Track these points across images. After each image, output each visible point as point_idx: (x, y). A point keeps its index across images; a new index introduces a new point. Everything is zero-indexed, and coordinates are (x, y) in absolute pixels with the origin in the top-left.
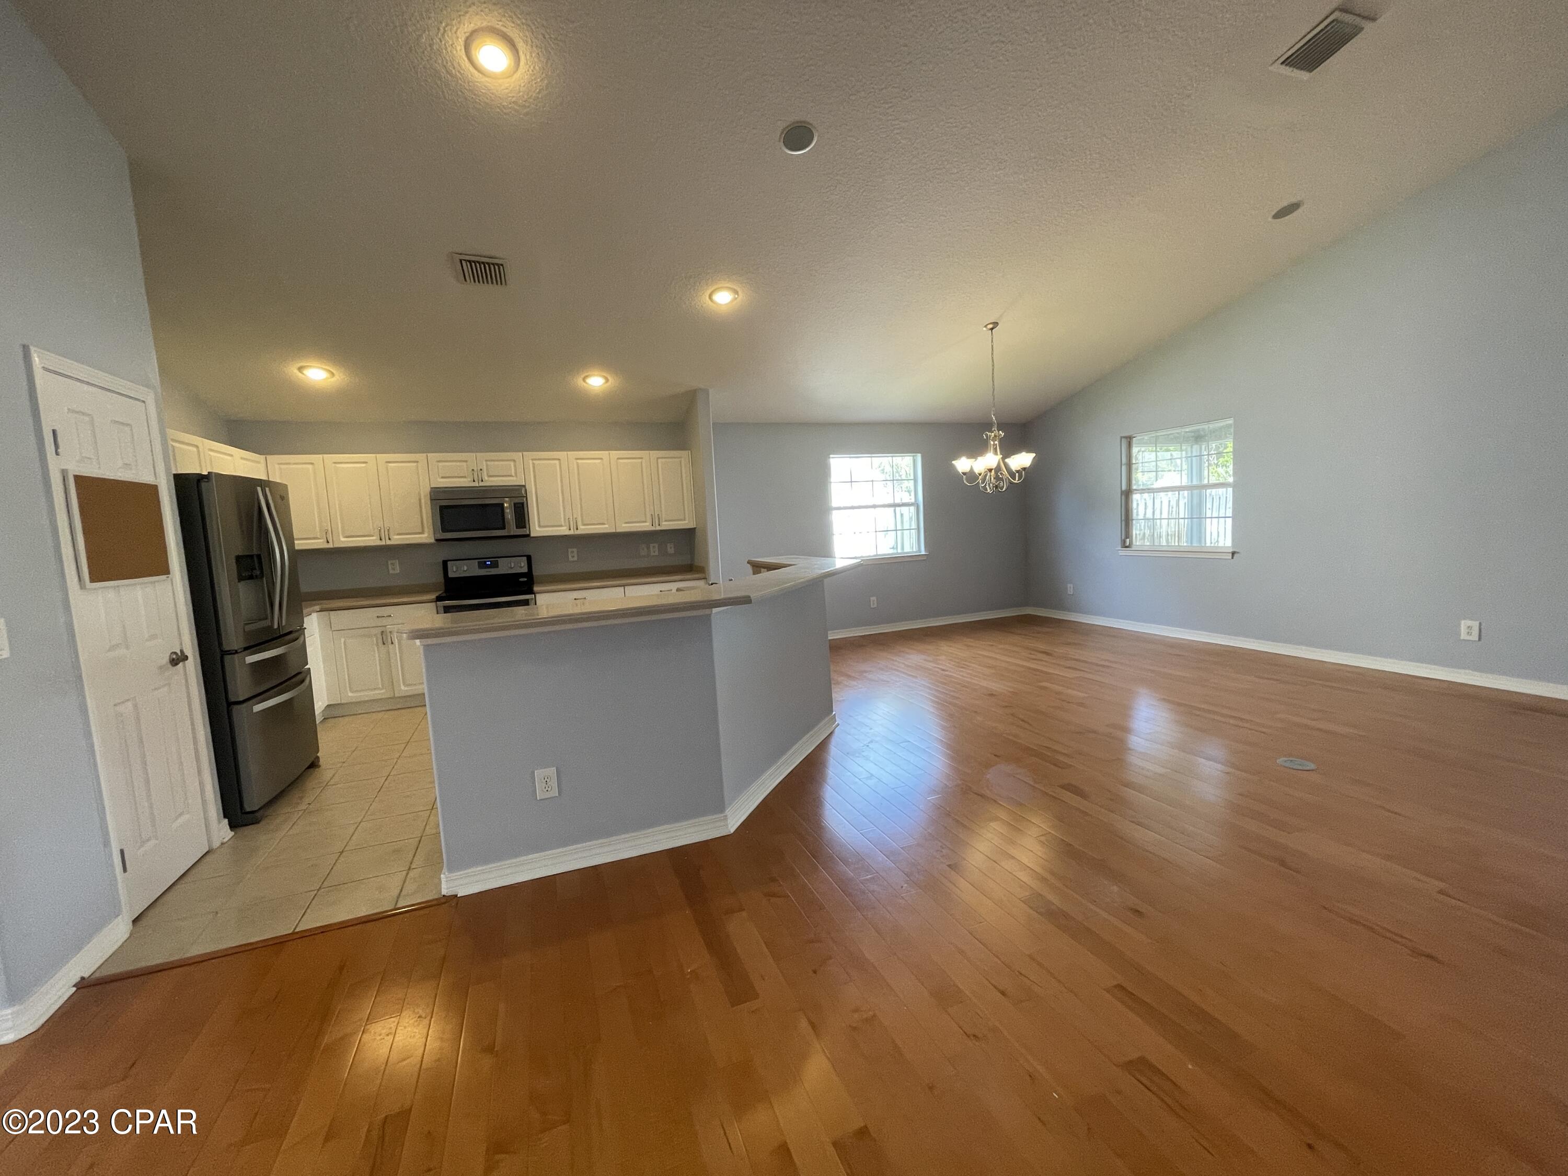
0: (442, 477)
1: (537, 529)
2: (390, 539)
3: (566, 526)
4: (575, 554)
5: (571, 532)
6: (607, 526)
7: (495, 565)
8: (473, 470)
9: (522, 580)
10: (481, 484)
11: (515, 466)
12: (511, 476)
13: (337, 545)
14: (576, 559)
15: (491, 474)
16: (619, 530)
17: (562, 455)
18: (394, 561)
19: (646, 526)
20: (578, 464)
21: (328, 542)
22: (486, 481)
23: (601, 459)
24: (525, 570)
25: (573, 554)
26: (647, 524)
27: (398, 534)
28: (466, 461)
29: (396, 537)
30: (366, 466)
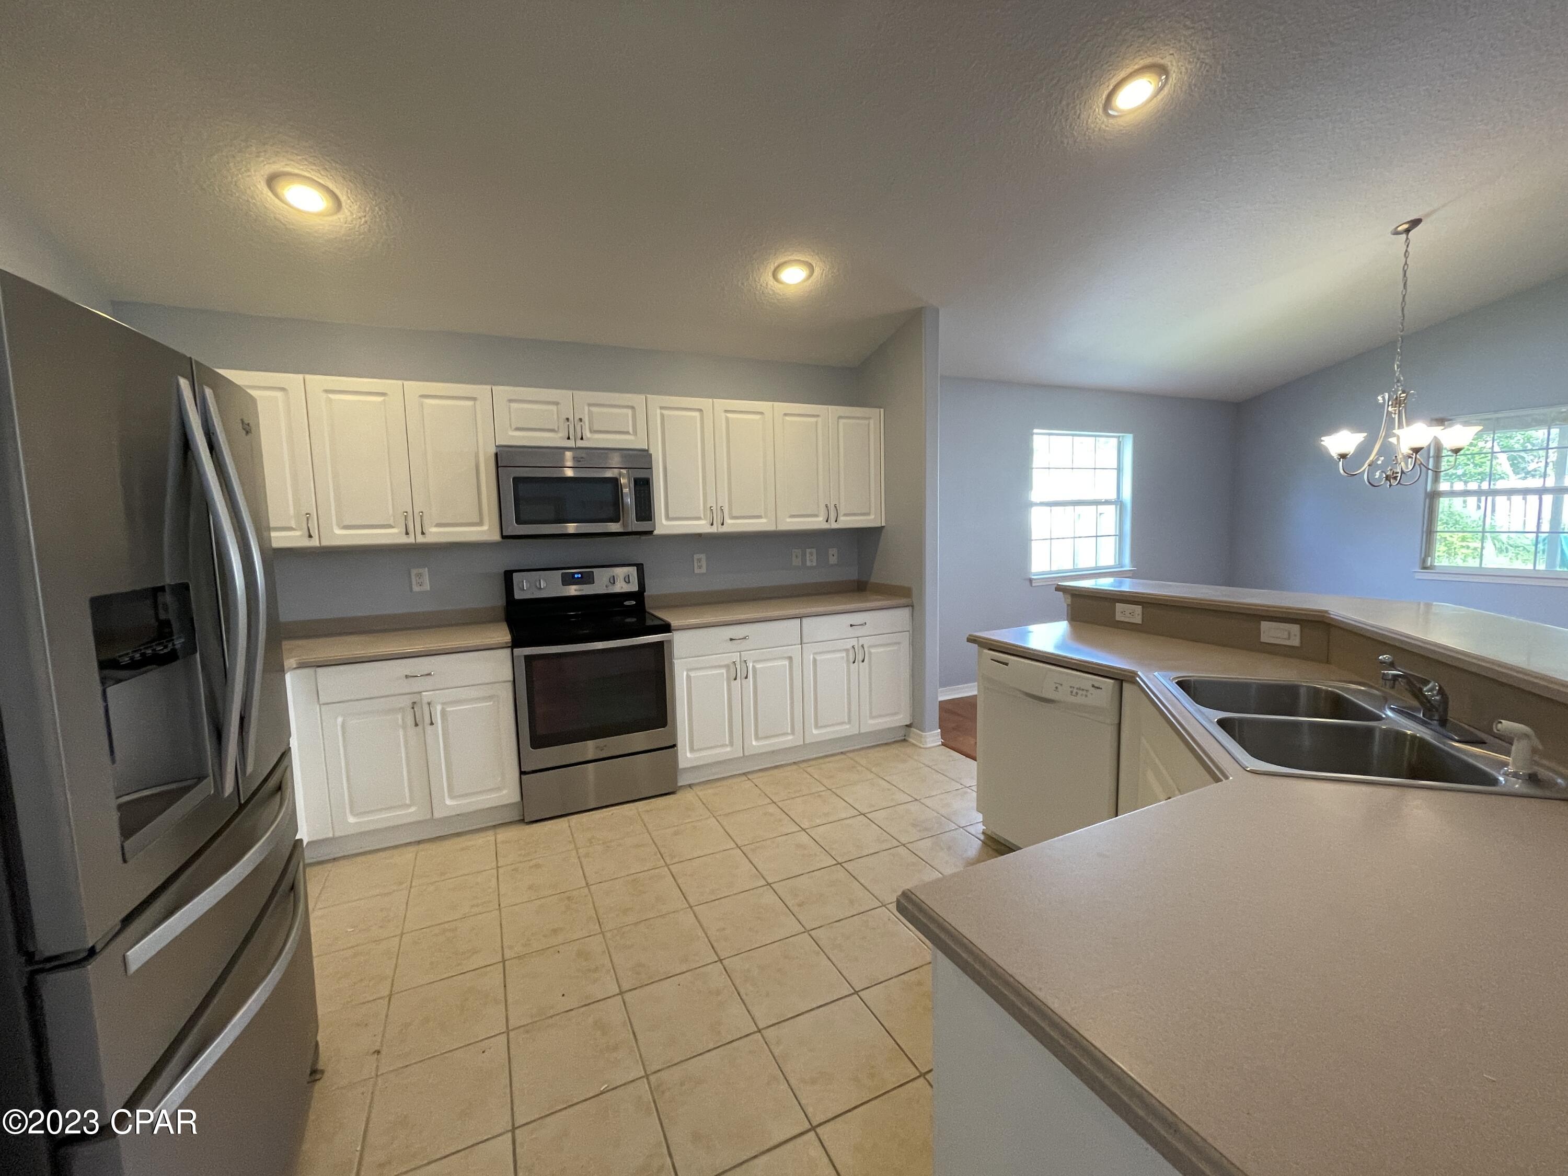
0: (518, 429)
1: (664, 522)
2: (423, 533)
3: (705, 518)
4: (704, 563)
5: (714, 530)
6: (764, 520)
7: (587, 579)
8: (568, 419)
9: (627, 603)
11: (633, 416)
12: (627, 433)
13: (325, 543)
14: (704, 570)
15: (595, 428)
16: (783, 527)
17: (704, 403)
18: (421, 570)
19: (818, 523)
20: (727, 419)
21: (310, 536)
22: (588, 439)
23: (762, 413)
24: (634, 587)
25: (701, 562)
26: (821, 519)
27: (439, 525)
28: (557, 404)
29: (434, 530)
30: (384, 400)
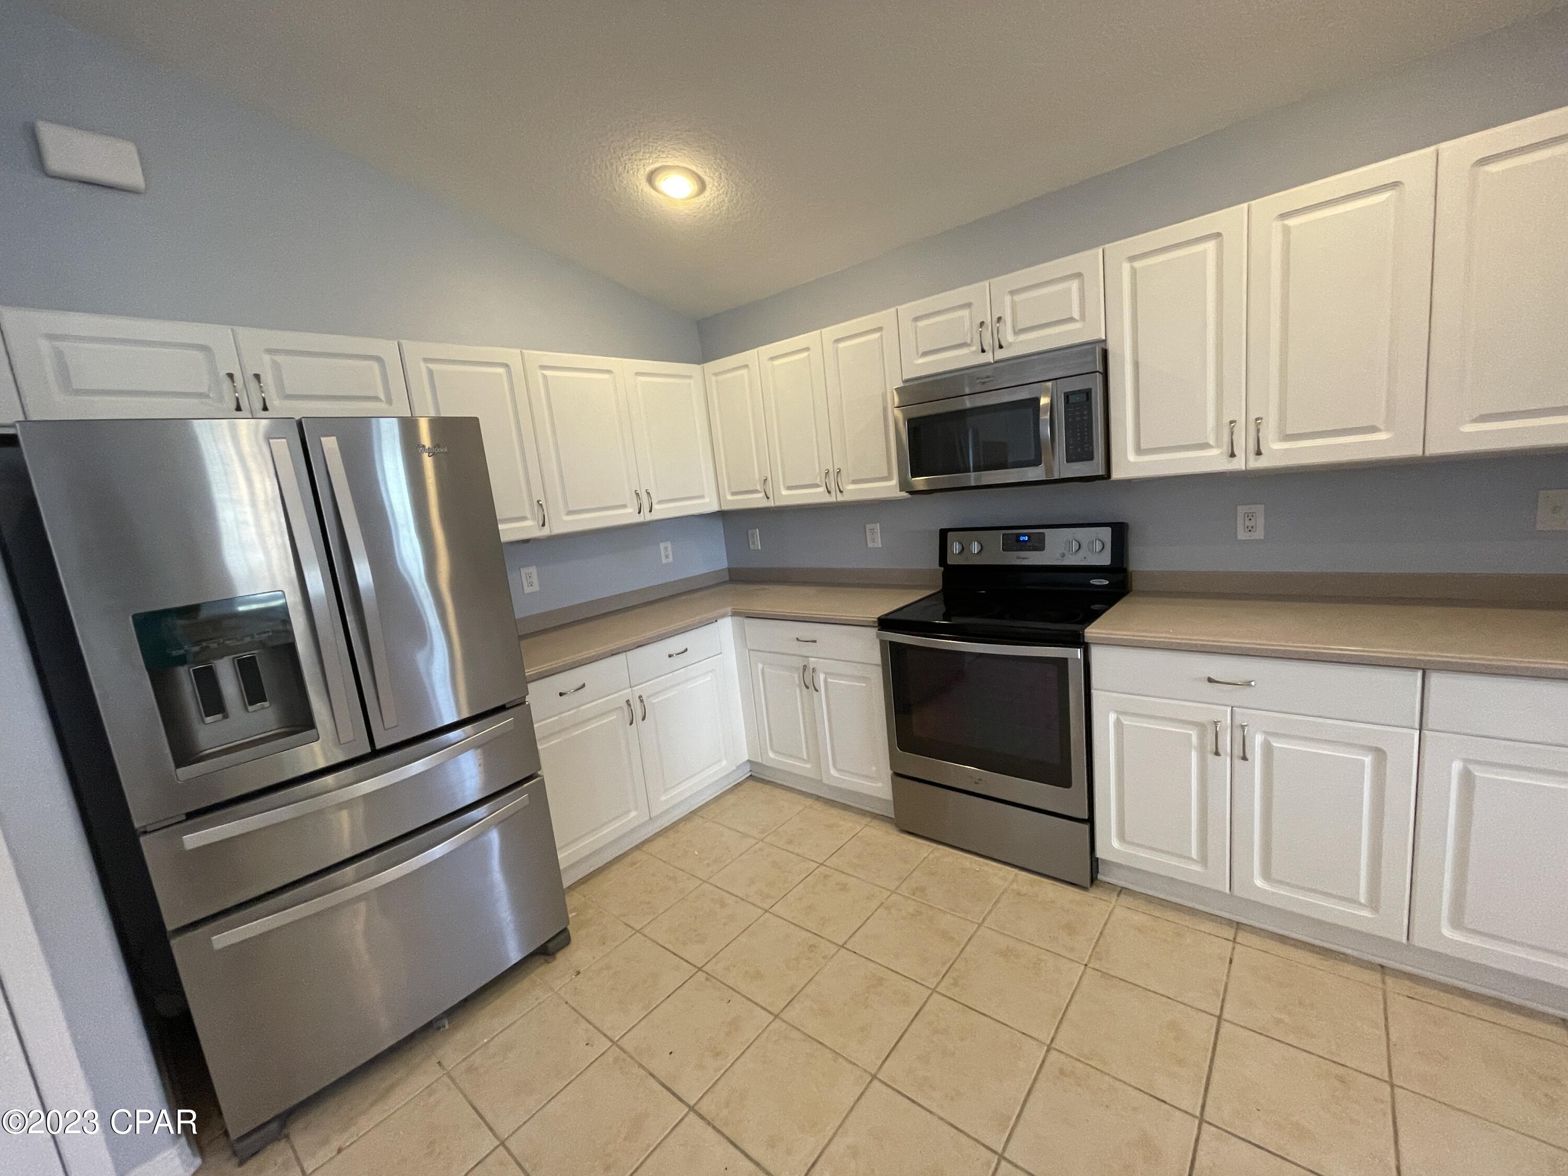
0: (925, 354)
1: (1132, 457)
2: (841, 492)
3: (1218, 446)
4: (1260, 521)
5: (1238, 464)
6: (1382, 436)
7: (1038, 544)
8: (983, 324)
9: (1095, 582)
10: (1001, 355)
11: (1082, 290)
12: (1071, 320)
15: (1021, 326)
16: (1437, 448)
18: (873, 526)
20: (1287, 230)
21: (768, 498)
22: (1010, 344)
23: (1394, 186)
24: (1107, 558)
25: (1251, 522)
27: (855, 482)
28: (969, 305)
29: (851, 487)
30: (809, 355)
